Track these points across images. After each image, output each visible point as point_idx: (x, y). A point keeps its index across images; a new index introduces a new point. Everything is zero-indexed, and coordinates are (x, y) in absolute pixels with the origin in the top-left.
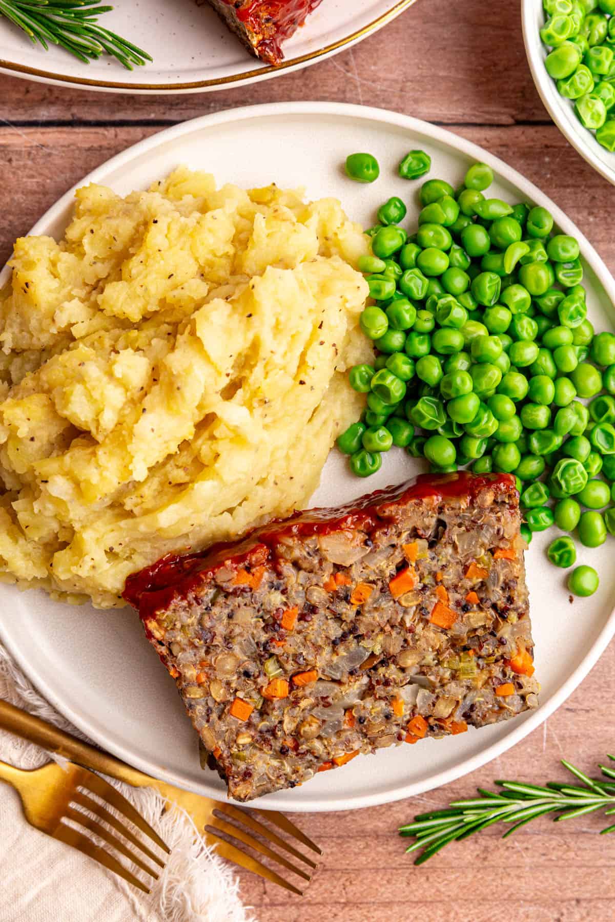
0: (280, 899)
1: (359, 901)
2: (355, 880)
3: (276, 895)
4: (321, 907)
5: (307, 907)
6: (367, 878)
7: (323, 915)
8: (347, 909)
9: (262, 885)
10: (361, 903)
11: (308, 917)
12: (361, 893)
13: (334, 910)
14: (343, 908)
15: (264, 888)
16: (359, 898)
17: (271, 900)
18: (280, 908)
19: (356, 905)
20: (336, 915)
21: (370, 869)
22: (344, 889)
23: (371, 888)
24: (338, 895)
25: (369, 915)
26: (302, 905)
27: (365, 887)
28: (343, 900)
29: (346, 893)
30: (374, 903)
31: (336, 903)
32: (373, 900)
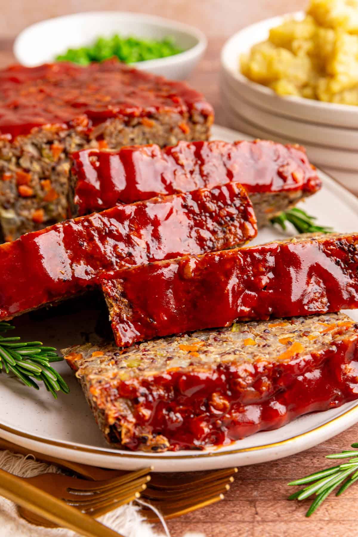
0: (270, 518)
1: (342, 519)
2: (335, 506)
3: (266, 515)
4: (308, 523)
5: (295, 523)
6: (346, 505)
7: (310, 528)
8: (331, 524)
9: (254, 509)
10: (343, 521)
11: (295, 530)
12: (343, 514)
13: (320, 525)
14: (327, 524)
15: (256, 511)
16: (341, 517)
17: (262, 518)
18: (270, 524)
19: (339, 522)
20: (321, 528)
21: (348, 499)
22: (327, 511)
23: (351, 511)
24: (322, 515)
25: (351, 528)
26: (290, 522)
27: (345, 510)
28: (327, 519)
29: (329, 514)
30: (355, 520)
31: (320, 520)
32: (353, 519)
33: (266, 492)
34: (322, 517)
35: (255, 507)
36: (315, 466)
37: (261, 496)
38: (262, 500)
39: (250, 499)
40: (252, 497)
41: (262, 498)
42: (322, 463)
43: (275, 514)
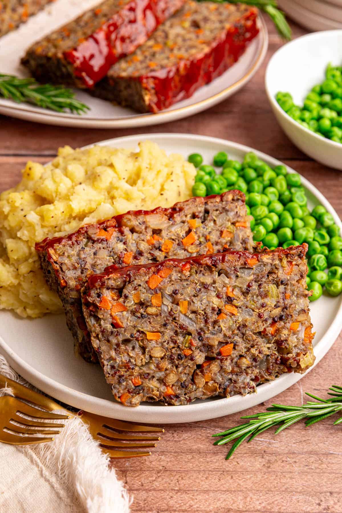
0: (136, 487)
1: (187, 489)
2: (185, 477)
3: (133, 484)
4: (162, 492)
5: (153, 492)
6: (193, 476)
7: (163, 497)
8: (179, 494)
9: (125, 478)
10: (188, 491)
11: (153, 498)
12: (189, 484)
13: (171, 494)
14: (177, 493)
15: (126, 480)
16: (187, 488)
17: (130, 487)
18: (135, 492)
19: (186, 492)
20: (172, 497)
21: (195, 471)
22: (178, 482)
23: (195, 482)
24: (174, 485)
25: (194, 498)
26: (150, 491)
27: (192, 481)
28: (176, 489)
29: (179, 484)
30: (197, 490)
31: (172, 490)
32: (196, 489)
33: (135, 463)
34: (173, 487)
35: (126, 476)
36: (175, 439)
37: (131, 467)
38: (131, 470)
39: (123, 469)
40: (124, 467)
41: (132, 468)
42: (180, 437)
43: (140, 483)
